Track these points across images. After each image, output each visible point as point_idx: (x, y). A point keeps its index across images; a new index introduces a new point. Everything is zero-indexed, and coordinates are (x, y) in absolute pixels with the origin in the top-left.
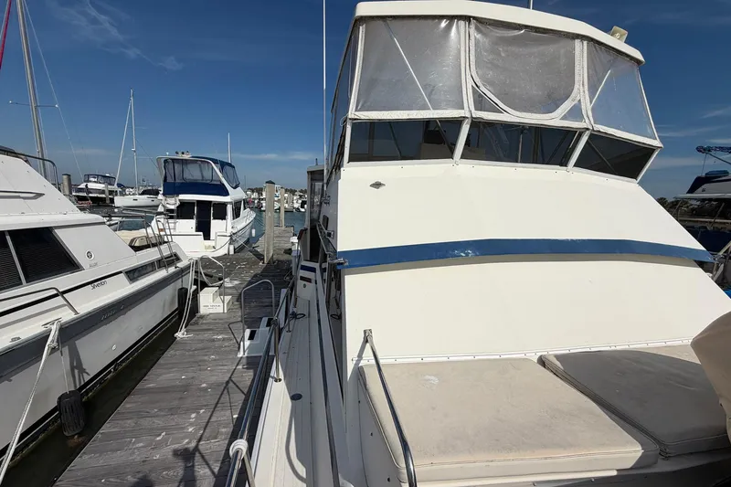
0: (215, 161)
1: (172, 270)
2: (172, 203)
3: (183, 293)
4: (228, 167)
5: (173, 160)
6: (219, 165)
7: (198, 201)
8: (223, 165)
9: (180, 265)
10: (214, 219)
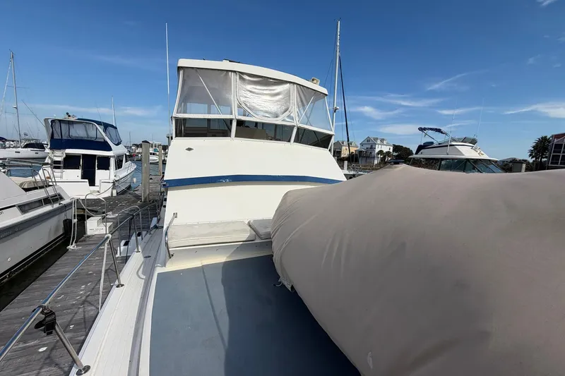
0: (99, 123)
1: (56, 206)
2: (59, 156)
3: (67, 223)
4: (110, 128)
5: (60, 121)
6: (102, 127)
7: (83, 155)
8: (106, 126)
9: (63, 202)
10: (98, 169)
